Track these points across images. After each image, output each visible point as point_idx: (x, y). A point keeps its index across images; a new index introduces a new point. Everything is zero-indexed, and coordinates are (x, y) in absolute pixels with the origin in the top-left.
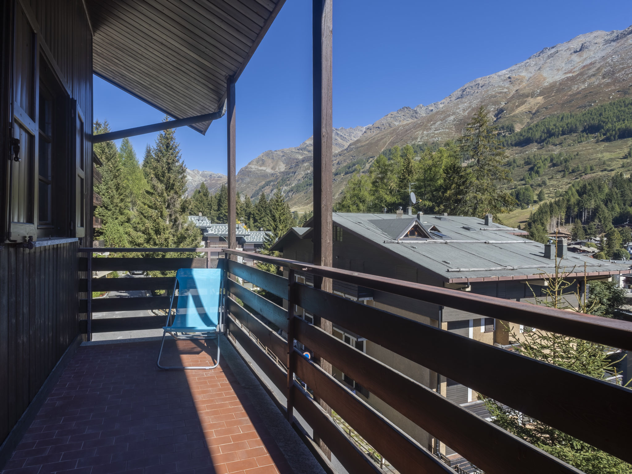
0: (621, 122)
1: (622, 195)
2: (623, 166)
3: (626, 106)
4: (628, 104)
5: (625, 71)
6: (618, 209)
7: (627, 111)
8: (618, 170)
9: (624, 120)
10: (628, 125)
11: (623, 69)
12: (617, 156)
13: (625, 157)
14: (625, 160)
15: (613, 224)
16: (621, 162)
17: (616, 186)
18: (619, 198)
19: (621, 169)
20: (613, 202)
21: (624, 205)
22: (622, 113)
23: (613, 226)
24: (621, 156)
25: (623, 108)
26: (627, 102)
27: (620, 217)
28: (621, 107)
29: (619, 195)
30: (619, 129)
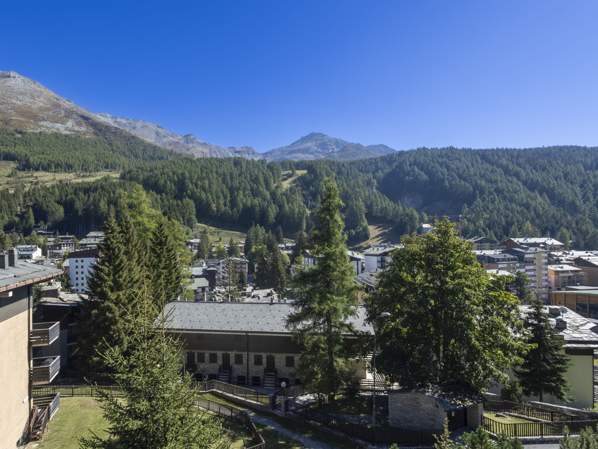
0: (5, 147)
1: (10, 207)
2: (8, 183)
3: (8, 135)
4: (9, 134)
5: (6, 106)
6: (6, 218)
7: (9, 139)
8: (4, 186)
9: (6, 146)
10: (10, 150)
11: (4, 103)
12: (3, 174)
13: (9, 176)
14: (9, 179)
15: (3, 230)
16: (6, 179)
17: (4, 199)
18: (8, 209)
19: (6, 185)
20: (3, 212)
21: (12, 215)
22: (5, 140)
23: (3, 232)
24: (7, 174)
25: (5, 136)
26: (8, 132)
27: (9, 224)
28: (4, 134)
29: (7, 207)
30: (3, 152)
